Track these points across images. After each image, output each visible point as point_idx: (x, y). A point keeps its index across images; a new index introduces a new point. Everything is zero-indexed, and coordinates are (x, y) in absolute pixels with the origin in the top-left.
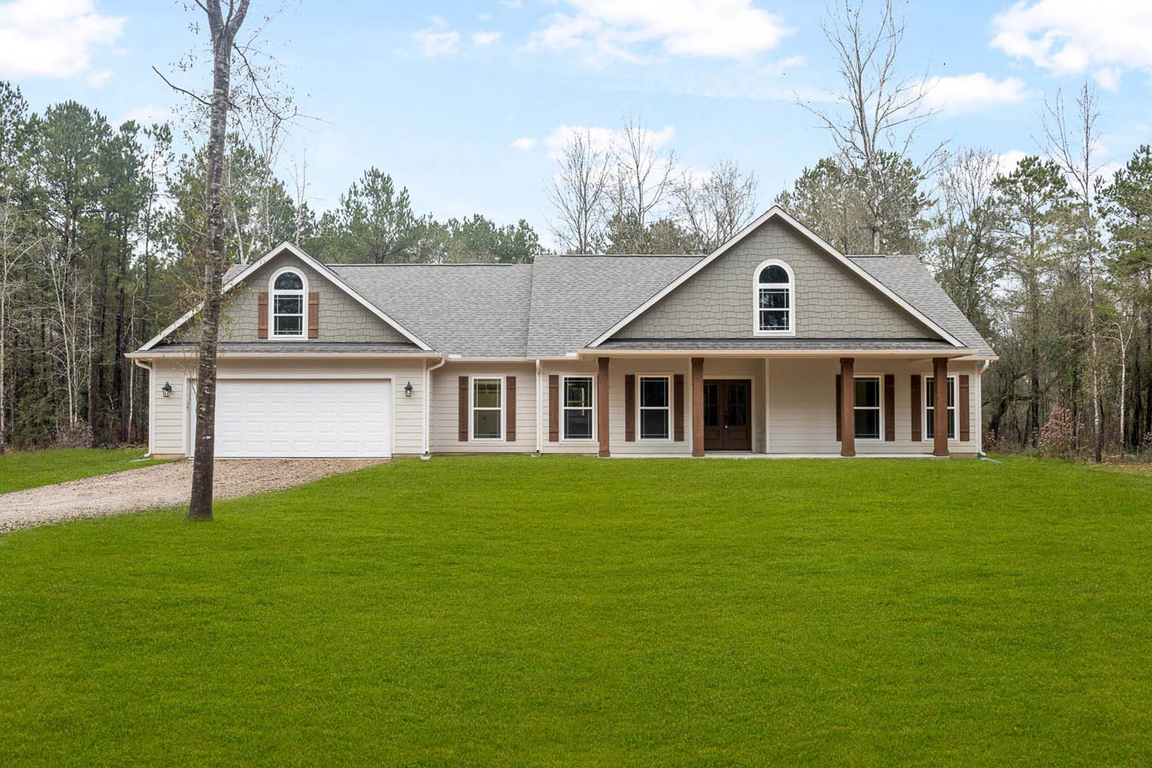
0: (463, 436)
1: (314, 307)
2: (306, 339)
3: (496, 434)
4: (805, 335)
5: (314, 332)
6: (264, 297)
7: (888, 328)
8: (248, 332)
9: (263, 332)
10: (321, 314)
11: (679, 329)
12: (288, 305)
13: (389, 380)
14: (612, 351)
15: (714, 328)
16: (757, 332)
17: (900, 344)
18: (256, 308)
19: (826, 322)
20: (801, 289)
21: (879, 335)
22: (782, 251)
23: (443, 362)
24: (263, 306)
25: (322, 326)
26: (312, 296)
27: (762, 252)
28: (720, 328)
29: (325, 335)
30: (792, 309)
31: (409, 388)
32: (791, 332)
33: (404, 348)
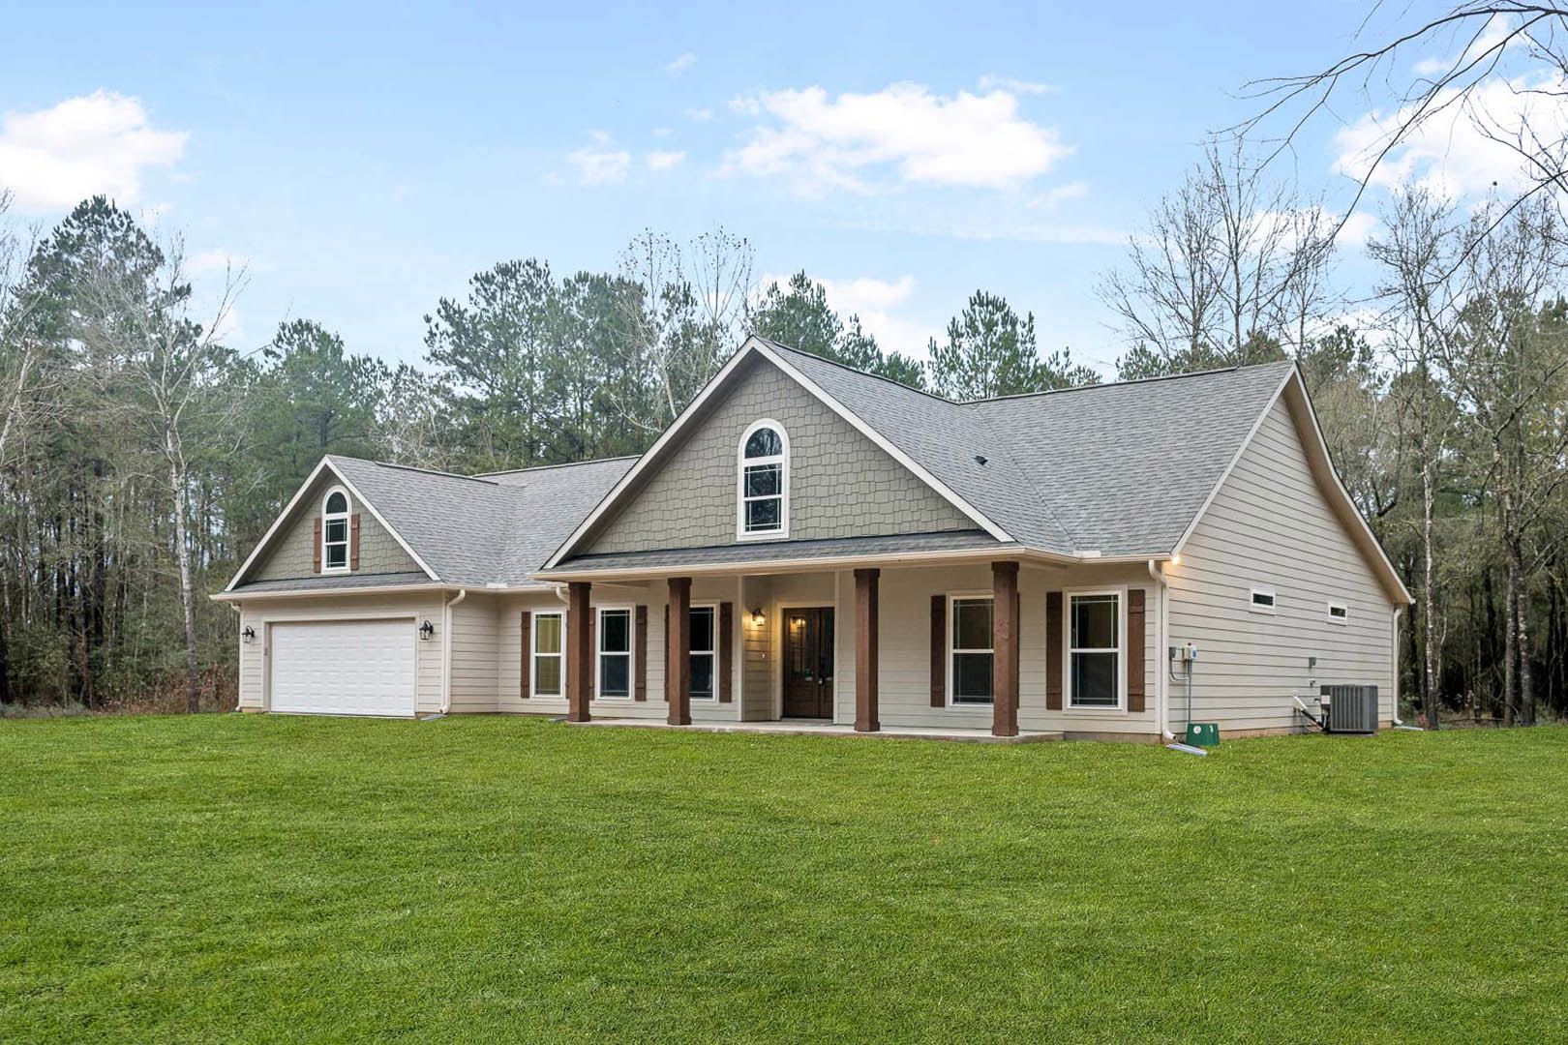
0: (525, 694)
1: (356, 530)
2: (349, 572)
4: (802, 536)
5: (355, 561)
6: (319, 521)
7: (917, 516)
8: (307, 566)
9: (318, 563)
10: (362, 540)
11: (651, 536)
12: (336, 531)
13: (413, 619)
14: (578, 572)
15: (689, 533)
16: (743, 535)
17: (922, 542)
18: (312, 537)
19: (830, 512)
20: (798, 463)
21: (906, 529)
22: (774, 405)
23: (463, 594)
24: (318, 534)
25: (362, 555)
26: (356, 518)
27: (749, 410)
28: (697, 531)
29: (365, 566)
30: (784, 496)
31: (428, 629)
32: (783, 532)
33: (418, 579)
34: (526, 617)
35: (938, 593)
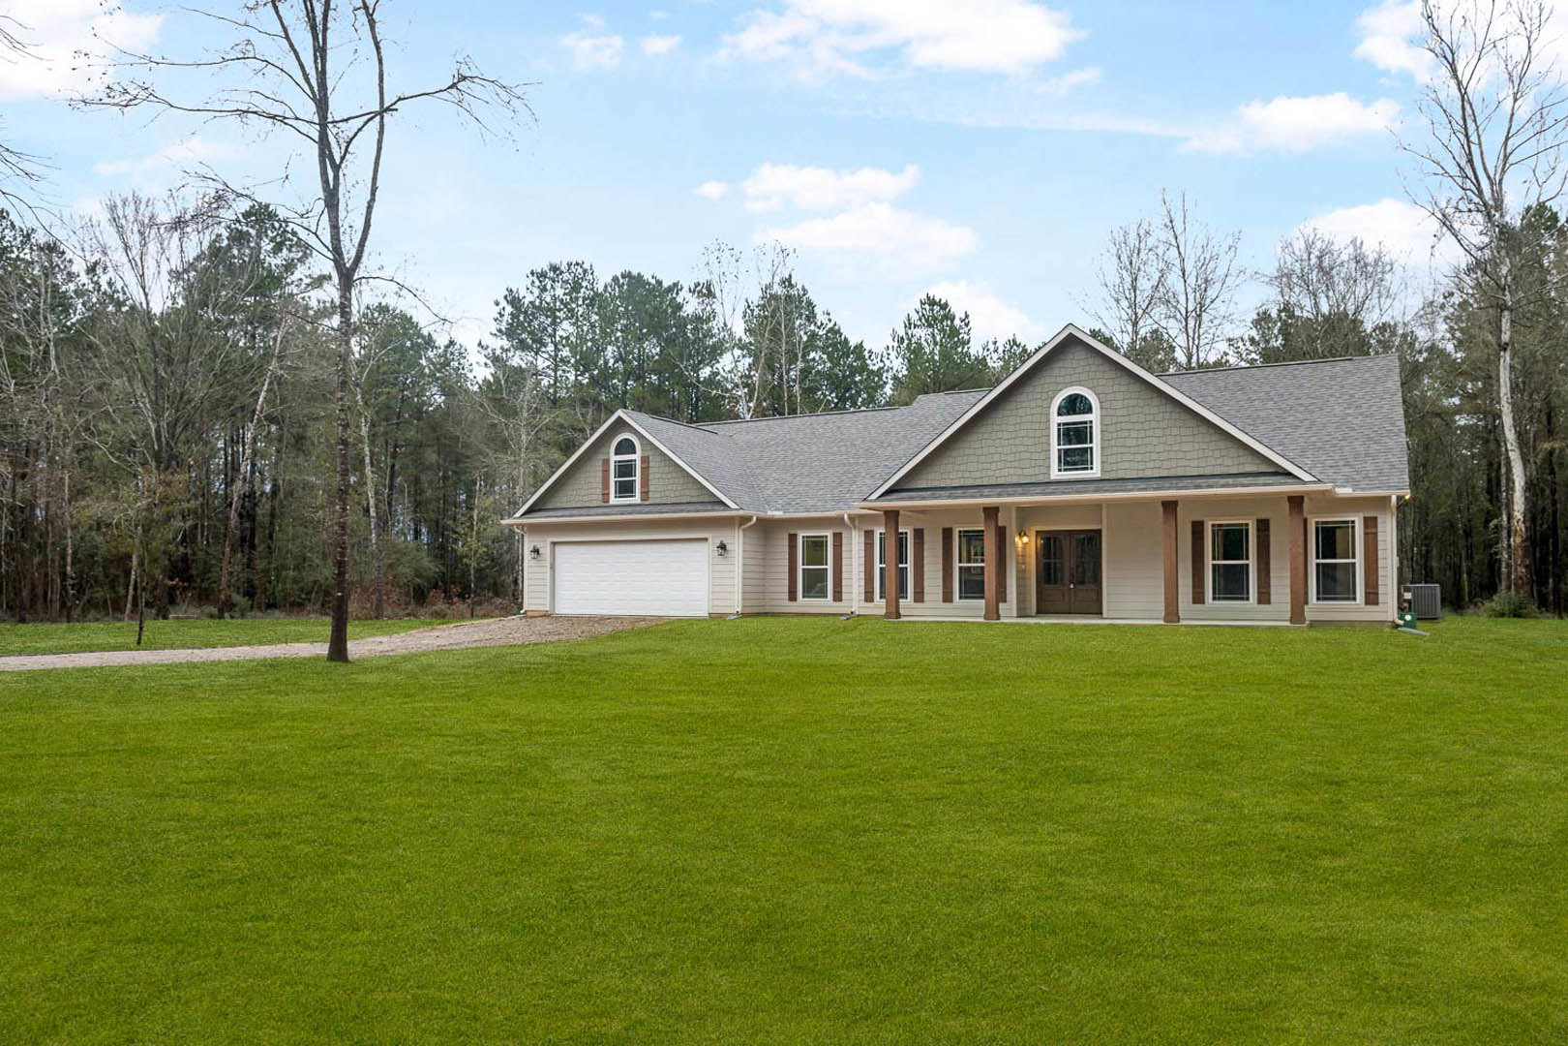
0: (793, 597)
1: (645, 470)
2: (639, 502)
3: (823, 594)
4: (1113, 475)
5: (645, 494)
6: (606, 462)
7: (1219, 462)
8: (595, 497)
9: (606, 496)
10: (651, 477)
12: (625, 469)
13: (706, 539)
14: (894, 503)
15: (1005, 472)
16: (1055, 474)
17: (1230, 481)
18: (600, 474)
19: (1139, 457)
20: (1107, 421)
21: (1208, 471)
22: (1083, 377)
23: (754, 519)
24: (606, 472)
25: (651, 488)
26: (645, 460)
27: (1060, 380)
28: (1012, 471)
29: (654, 498)
30: (1096, 445)
31: (723, 547)
32: (1096, 472)
33: (716, 507)
34: (793, 538)
35: (1198, 518)
